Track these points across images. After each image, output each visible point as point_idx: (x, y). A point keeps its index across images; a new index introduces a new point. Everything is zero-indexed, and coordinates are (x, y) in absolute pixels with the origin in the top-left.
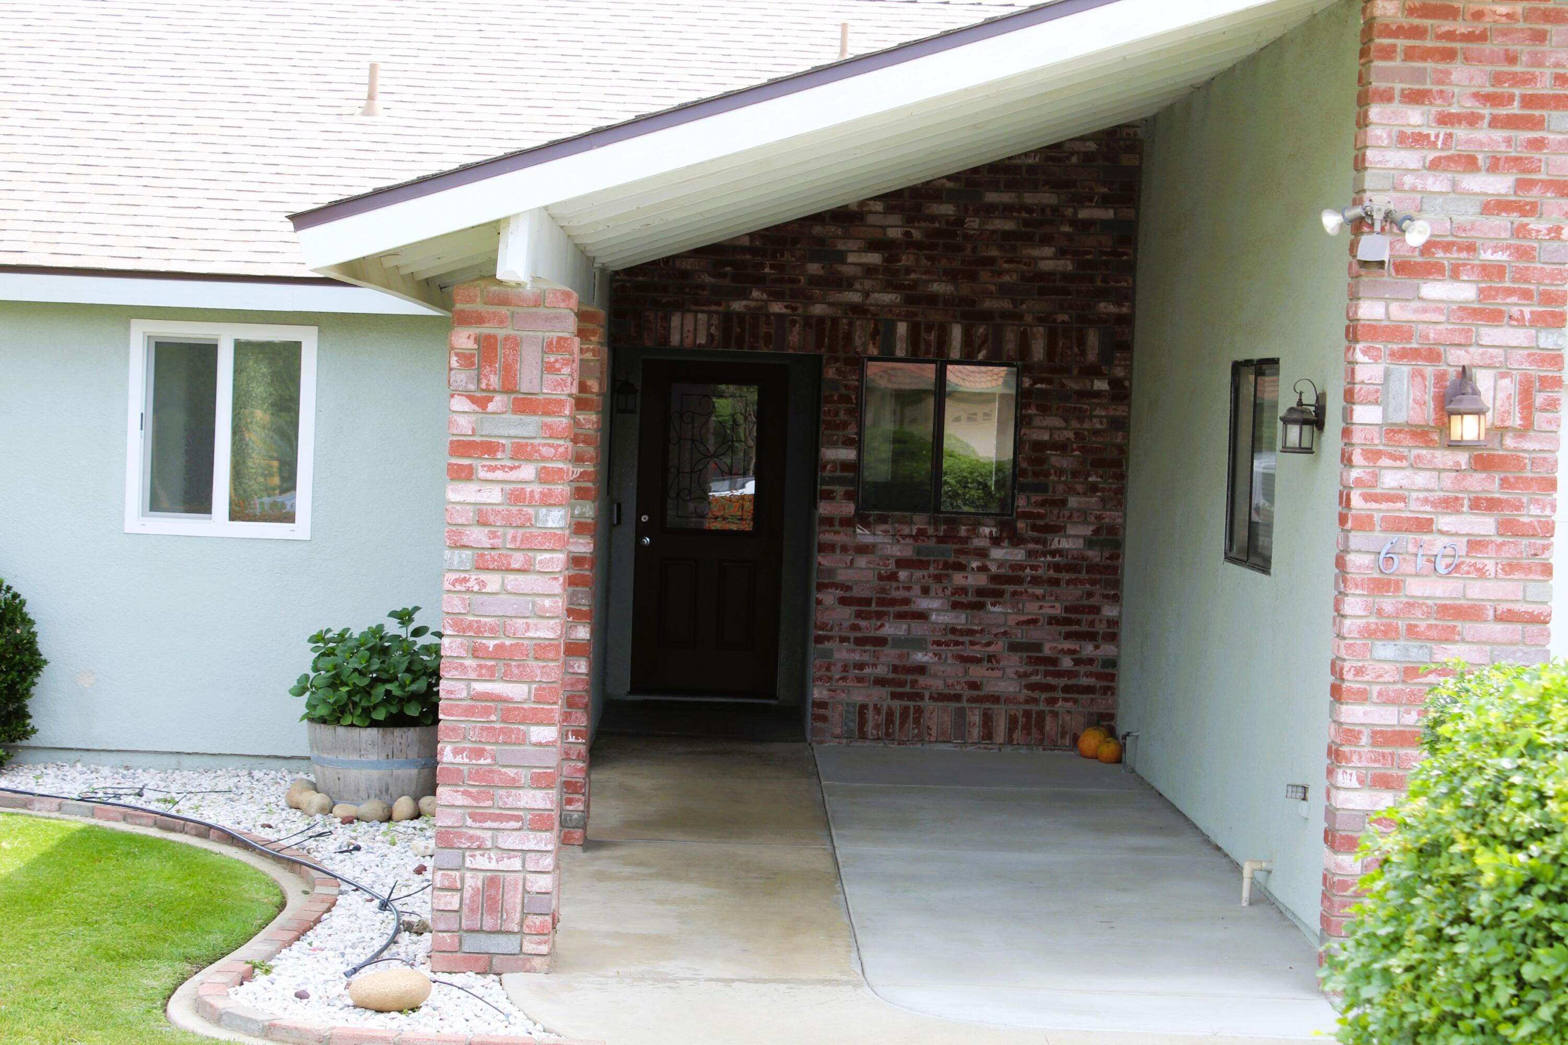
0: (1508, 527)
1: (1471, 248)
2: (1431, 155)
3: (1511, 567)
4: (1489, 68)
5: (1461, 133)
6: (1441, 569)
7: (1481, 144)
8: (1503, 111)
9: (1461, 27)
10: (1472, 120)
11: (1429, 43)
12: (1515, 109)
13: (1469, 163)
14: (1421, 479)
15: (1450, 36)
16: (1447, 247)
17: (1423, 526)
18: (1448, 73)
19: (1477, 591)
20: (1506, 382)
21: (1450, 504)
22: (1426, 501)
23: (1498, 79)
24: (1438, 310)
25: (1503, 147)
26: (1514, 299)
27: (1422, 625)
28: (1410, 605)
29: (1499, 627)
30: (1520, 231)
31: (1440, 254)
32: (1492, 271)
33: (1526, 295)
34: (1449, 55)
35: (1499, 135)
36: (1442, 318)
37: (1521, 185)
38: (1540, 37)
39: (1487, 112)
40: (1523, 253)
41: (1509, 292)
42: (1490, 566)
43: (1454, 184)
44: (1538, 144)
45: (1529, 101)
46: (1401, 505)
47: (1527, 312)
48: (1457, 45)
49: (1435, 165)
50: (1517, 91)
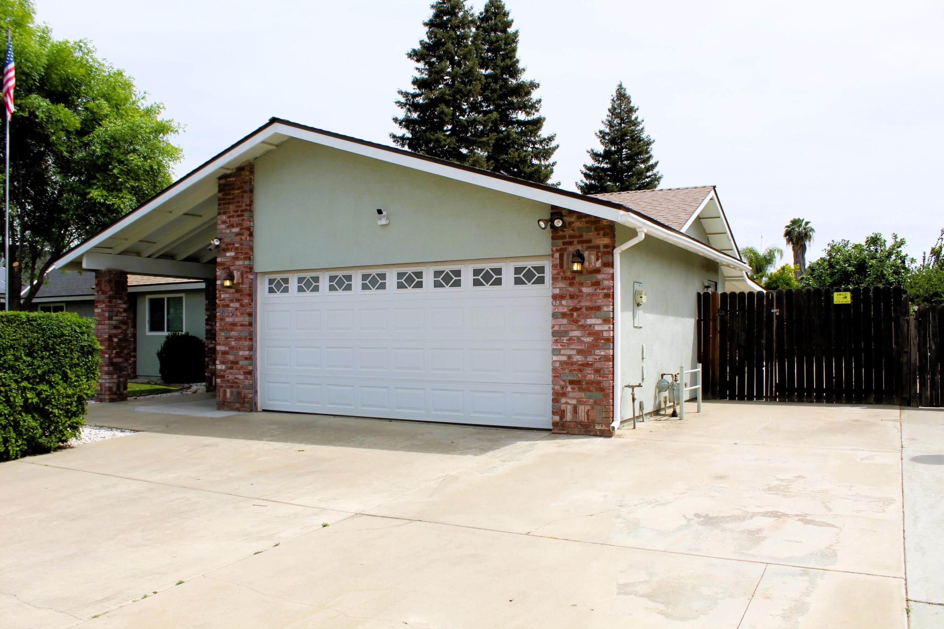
0: (241, 305)
1: (234, 244)
2: (227, 225)
3: (242, 314)
4: (236, 205)
5: (232, 219)
6: (231, 315)
7: (234, 221)
8: (238, 214)
9: (231, 197)
10: (233, 216)
11: (227, 201)
12: (239, 213)
13: (232, 226)
14: (227, 296)
15: (229, 199)
16: (230, 244)
17: (228, 306)
18: (229, 207)
19: (237, 320)
20: (239, 273)
21: (232, 301)
22: (228, 300)
23: (237, 207)
24: (229, 258)
25: (238, 222)
26: (240, 254)
27: (228, 328)
28: (226, 324)
29: (240, 327)
30: (241, 239)
31: (229, 246)
32: (237, 249)
33: (242, 253)
34: (229, 203)
35: (237, 219)
36: (229, 260)
37: (241, 229)
38: (243, 197)
39: (235, 214)
40: (241, 244)
41: (240, 253)
42: (239, 314)
43: (231, 231)
44: (243, 220)
45: (242, 211)
46: (224, 302)
47: (242, 256)
48: (231, 201)
49: (228, 227)
50: (240, 209)
